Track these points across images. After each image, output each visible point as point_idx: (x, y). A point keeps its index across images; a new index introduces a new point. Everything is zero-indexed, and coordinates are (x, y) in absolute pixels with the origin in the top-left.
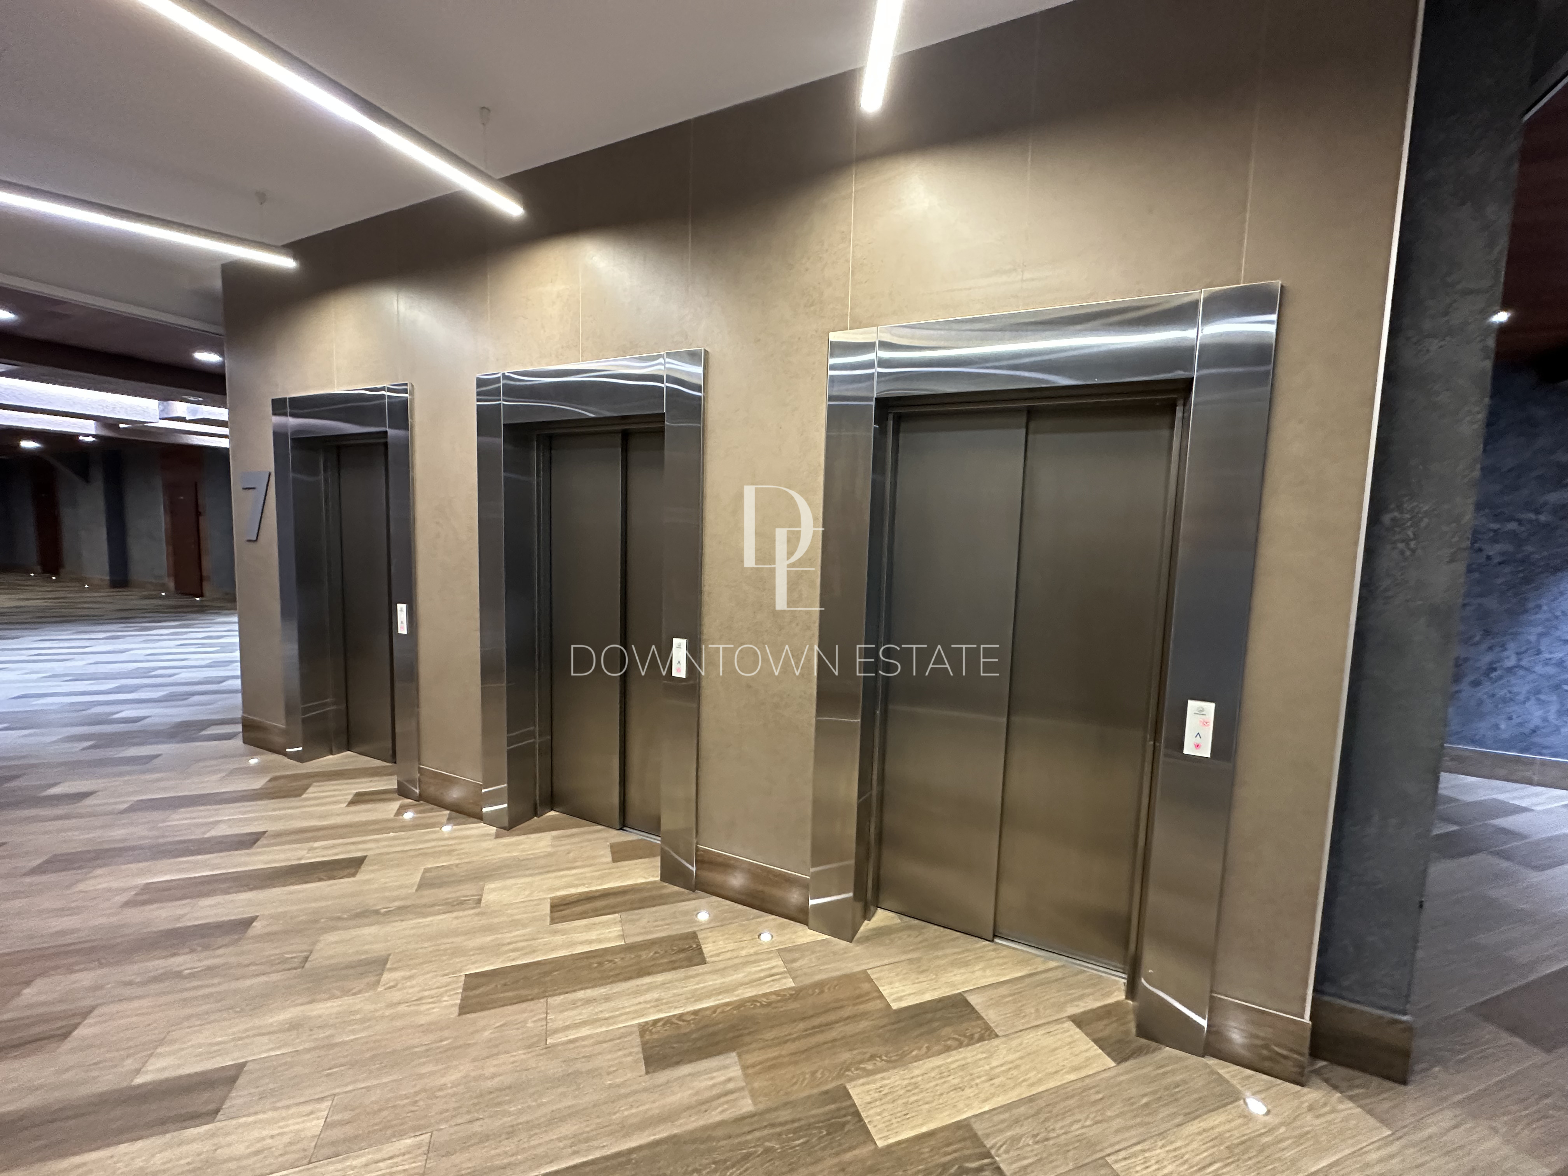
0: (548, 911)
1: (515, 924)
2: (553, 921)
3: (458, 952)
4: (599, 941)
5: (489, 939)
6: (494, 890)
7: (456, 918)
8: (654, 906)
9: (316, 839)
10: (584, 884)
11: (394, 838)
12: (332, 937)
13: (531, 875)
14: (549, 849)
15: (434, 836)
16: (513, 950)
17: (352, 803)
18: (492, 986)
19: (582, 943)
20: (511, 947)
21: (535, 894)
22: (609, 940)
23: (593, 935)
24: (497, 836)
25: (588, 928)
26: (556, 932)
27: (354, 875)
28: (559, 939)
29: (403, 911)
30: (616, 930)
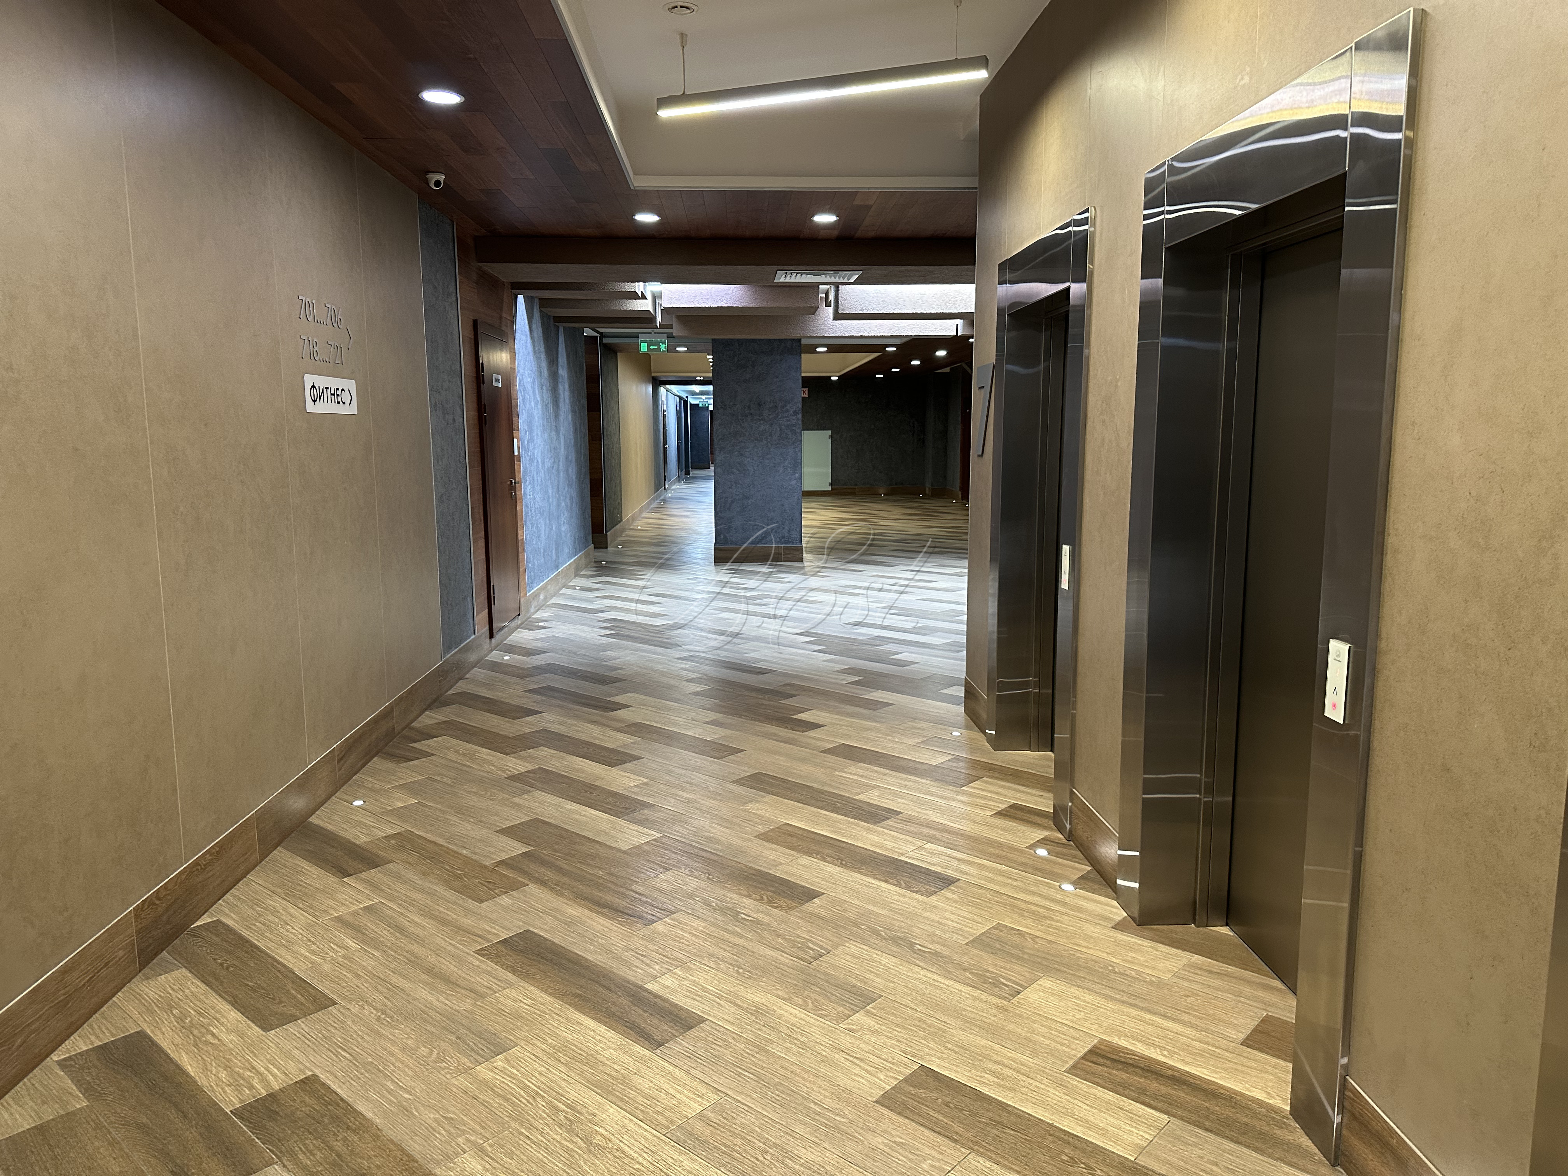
0: (1080, 1055)
1: (1028, 1044)
2: (1074, 1070)
3: (939, 1035)
4: (1103, 1132)
5: (984, 1042)
6: (1044, 990)
7: (975, 998)
8: (1237, 1142)
9: (932, 839)
10: (1162, 1048)
11: (1001, 873)
12: (853, 948)
13: (1107, 997)
14: (1166, 977)
15: (1045, 891)
16: (993, 1073)
17: (1000, 814)
18: (935, 1095)
19: (1080, 1120)
20: (998, 1068)
21: (1087, 1024)
22: (1117, 1140)
23: (1104, 1120)
24: (1119, 926)
25: (1108, 1107)
26: (1061, 1084)
27: (929, 894)
28: (1056, 1095)
29: (935, 959)
30: (1140, 1135)
